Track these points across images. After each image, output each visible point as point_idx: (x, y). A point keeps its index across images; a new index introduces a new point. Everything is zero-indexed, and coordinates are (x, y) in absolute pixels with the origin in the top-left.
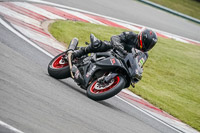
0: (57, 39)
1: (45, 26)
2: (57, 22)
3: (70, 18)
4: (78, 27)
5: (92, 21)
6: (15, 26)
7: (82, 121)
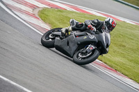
0: (44, 21)
1: (36, 12)
2: (44, 9)
3: (54, 7)
4: (59, 13)
5: (68, 9)
6: (15, 12)
7: (61, 78)
